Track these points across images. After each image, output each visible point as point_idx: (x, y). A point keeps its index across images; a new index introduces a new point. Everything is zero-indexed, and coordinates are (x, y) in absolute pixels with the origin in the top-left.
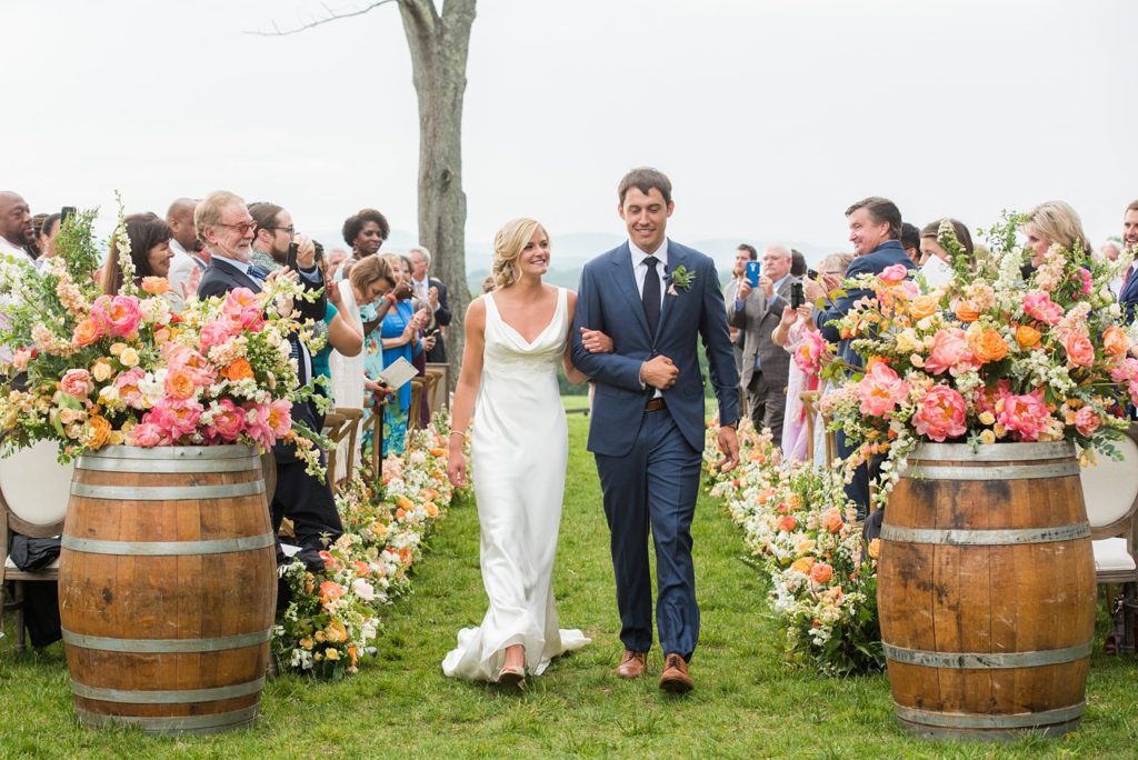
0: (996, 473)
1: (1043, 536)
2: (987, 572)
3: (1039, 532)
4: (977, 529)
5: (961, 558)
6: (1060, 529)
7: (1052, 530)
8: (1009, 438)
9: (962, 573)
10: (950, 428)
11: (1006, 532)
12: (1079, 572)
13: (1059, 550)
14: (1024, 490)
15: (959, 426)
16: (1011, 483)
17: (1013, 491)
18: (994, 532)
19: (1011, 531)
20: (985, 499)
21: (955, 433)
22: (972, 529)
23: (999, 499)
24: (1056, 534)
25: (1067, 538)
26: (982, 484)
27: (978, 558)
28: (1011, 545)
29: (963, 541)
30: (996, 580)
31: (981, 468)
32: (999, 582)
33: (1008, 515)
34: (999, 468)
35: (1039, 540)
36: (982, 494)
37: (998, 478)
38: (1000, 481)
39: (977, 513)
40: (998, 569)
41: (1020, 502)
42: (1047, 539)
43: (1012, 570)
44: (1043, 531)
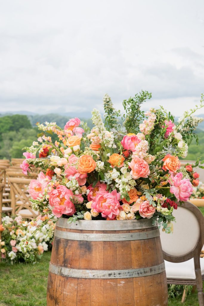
0: (85, 237)
1: (110, 275)
2: (76, 293)
3: (107, 272)
4: (73, 268)
5: (65, 284)
6: (122, 271)
7: (117, 272)
8: (99, 217)
9: (65, 293)
10: (65, 209)
11: (88, 271)
12: (135, 296)
13: (120, 283)
14: (101, 247)
15: (69, 209)
16: (93, 243)
17: (94, 248)
18: (81, 271)
19: (90, 271)
20: (78, 252)
21: (67, 212)
22: (71, 268)
23: (85, 252)
24: (119, 274)
25: (128, 277)
26: (78, 243)
27: (72, 285)
28: (90, 279)
29: (66, 274)
30: (80, 298)
31: (78, 234)
32: (81, 300)
33: (89, 261)
34: (87, 234)
35: (107, 277)
36: (77, 248)
37: (86, 240)
38: (87, 241)
39: (74, 260)
40: (81, 292)
41: (97, 255)
42: (112, 277)
43: (89, 293)
44: (110, 272)
